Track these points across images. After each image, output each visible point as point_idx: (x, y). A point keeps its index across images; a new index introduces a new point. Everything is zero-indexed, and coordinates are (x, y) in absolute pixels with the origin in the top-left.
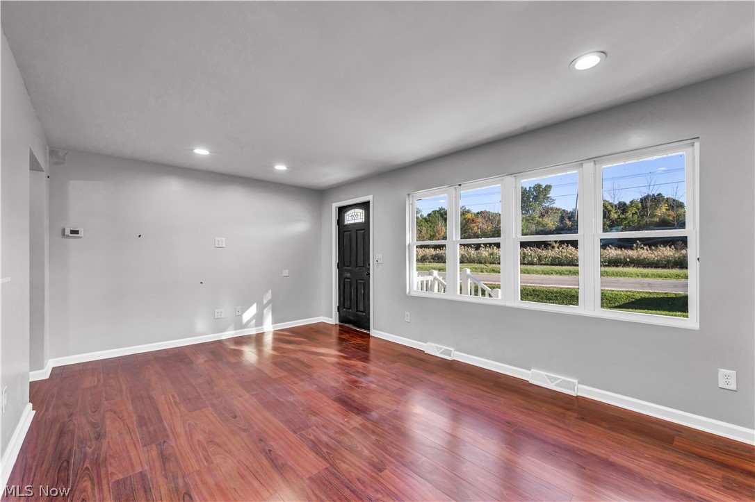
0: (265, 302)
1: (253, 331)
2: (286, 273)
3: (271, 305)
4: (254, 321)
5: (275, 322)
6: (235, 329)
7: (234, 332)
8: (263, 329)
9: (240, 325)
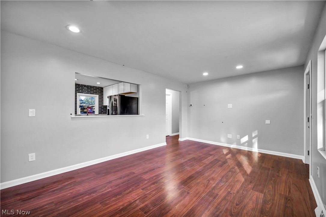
0: (253, 135)
1: (246, 149)
2: (268, 122)
3: (257, 138)
4: (247, 144)
5: (259, 148)
6: (237, 145)
7: (236, 146)
8: (252, 149)
9: (239, 143)
